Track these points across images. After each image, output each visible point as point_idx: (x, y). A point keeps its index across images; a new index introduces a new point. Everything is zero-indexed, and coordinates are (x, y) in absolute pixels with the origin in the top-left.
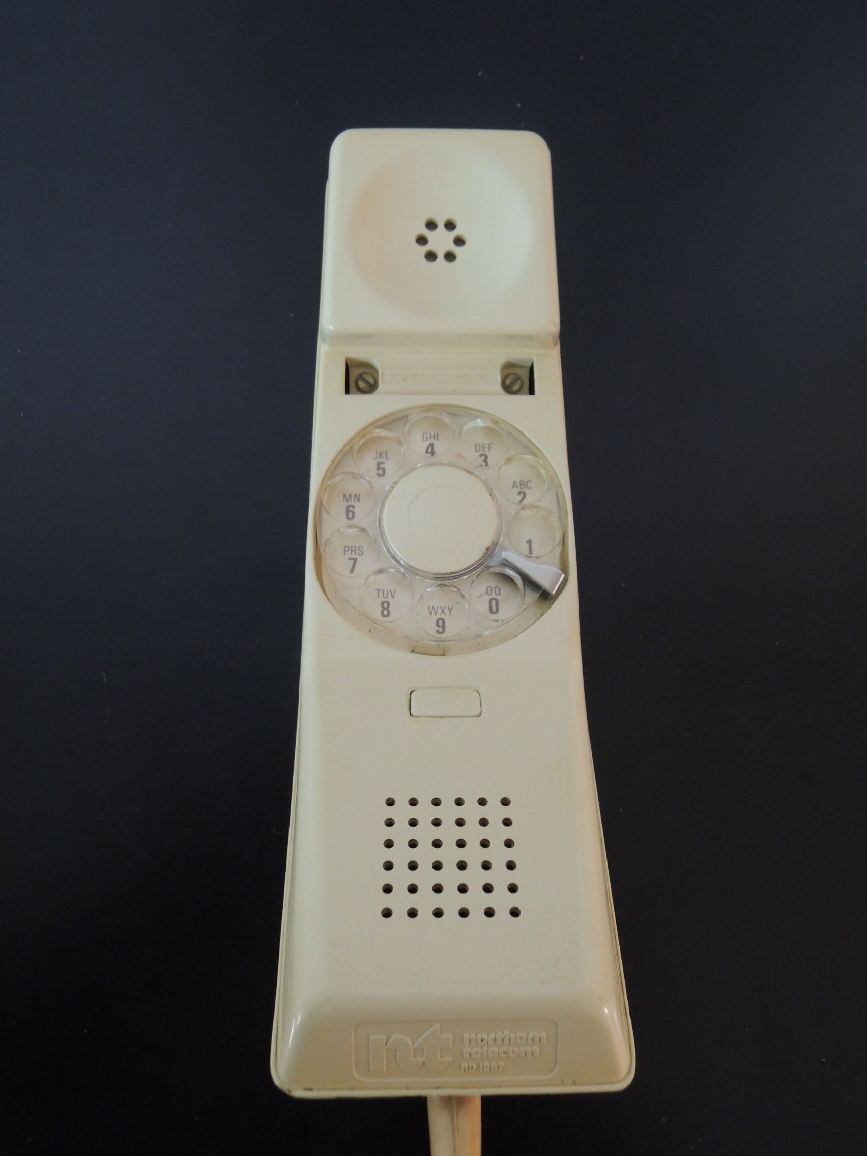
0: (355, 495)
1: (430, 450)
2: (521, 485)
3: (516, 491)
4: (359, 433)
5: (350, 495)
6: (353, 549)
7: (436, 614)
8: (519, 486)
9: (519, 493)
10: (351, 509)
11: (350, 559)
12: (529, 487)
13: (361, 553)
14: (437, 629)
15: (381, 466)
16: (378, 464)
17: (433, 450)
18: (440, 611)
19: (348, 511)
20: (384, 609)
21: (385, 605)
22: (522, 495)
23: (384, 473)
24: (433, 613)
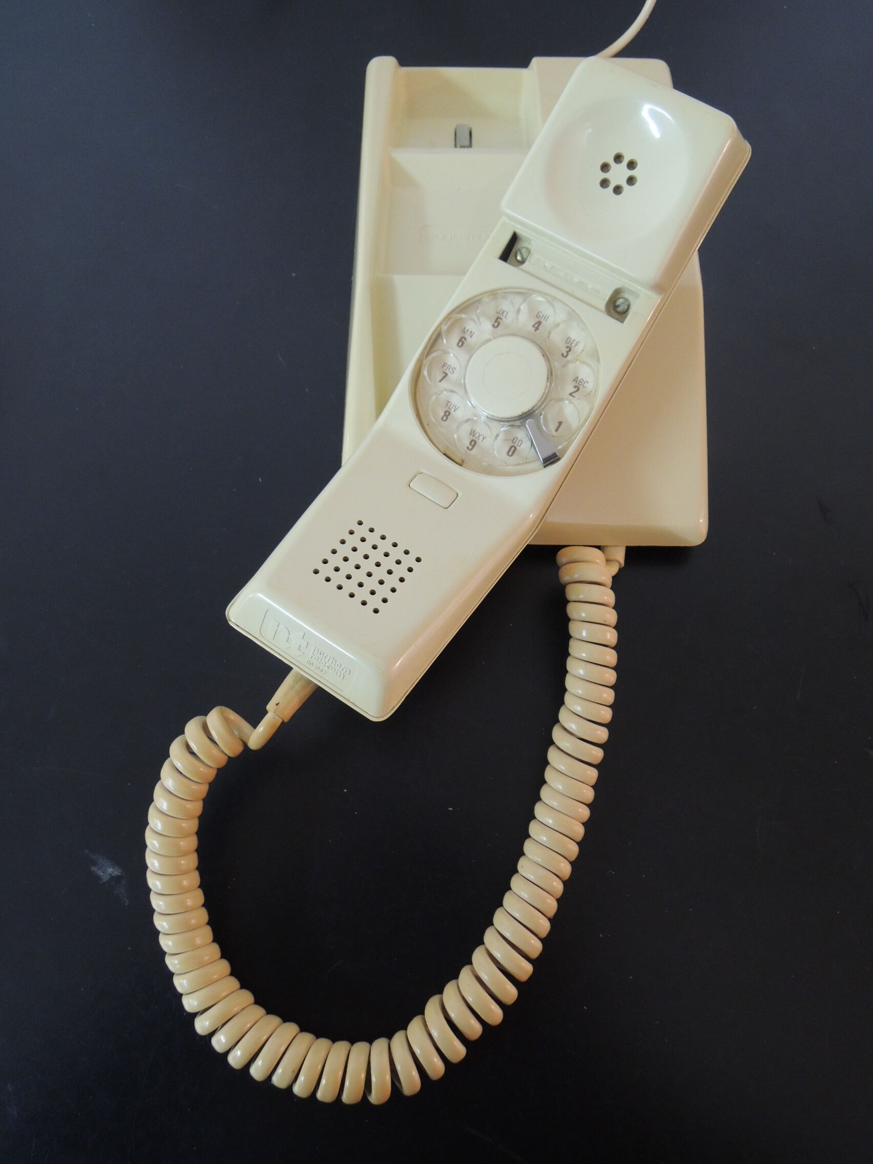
0: (471, 332)
1: (536, 326)
2: (580, 381)
3: (575, 384)
4: (492, 291)
5: (468, 330)
6: (449, 367)
7: (473, 436)
8: (578, 382)
9: (575, 387)
10: (463, 340)
11: (444, 372)
12: (584, 386)
13: (452, 372)
14: (469, 445)
15: (499, 320)
16: (498, 318)
17: (538, 326)
18: (477, 435)
19: (460, 340)
20: (445, 415)
21: (447, 414)
22: (576, 389)
23: (497, 326)
24: (472, 435)
